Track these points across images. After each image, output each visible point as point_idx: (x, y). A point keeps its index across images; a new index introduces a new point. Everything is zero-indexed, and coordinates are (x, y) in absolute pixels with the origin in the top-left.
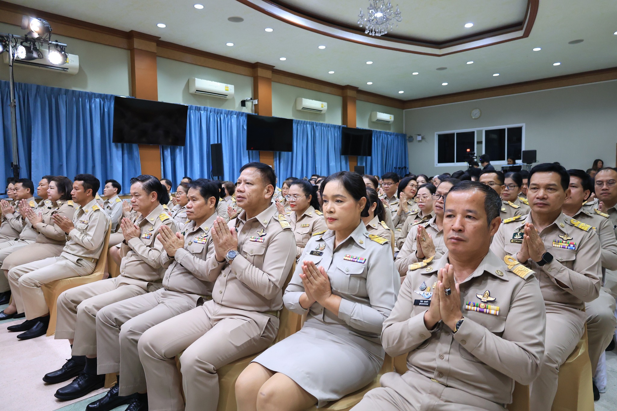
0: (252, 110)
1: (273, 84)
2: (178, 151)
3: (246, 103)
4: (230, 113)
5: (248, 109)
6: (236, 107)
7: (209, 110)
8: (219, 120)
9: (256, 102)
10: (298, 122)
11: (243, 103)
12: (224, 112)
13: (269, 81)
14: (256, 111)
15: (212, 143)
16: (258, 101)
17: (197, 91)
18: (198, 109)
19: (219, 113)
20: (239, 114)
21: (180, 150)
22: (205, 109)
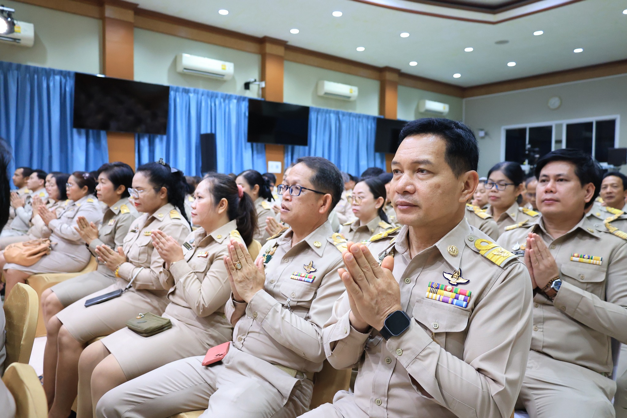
0: (258, 95)
1: (286, 63)
2: (157, 141)
3: (251, 86)
4: (228, 97)
5: (254, 93)
6: (238, 90)
7: (200, 93)
8: (213, 105)
9: (263, 85)
10: (318, 111)
11: (247, 86)
12: (220, 95)
13: (280, 59)
14: (263, 95)
15: (203, 132)
16: (266, 84)
17: (185, 69)
18: (187, 91)
19: (213, 96)
20: (240, 99)
21: (161, 140)
22: (196, 92)
